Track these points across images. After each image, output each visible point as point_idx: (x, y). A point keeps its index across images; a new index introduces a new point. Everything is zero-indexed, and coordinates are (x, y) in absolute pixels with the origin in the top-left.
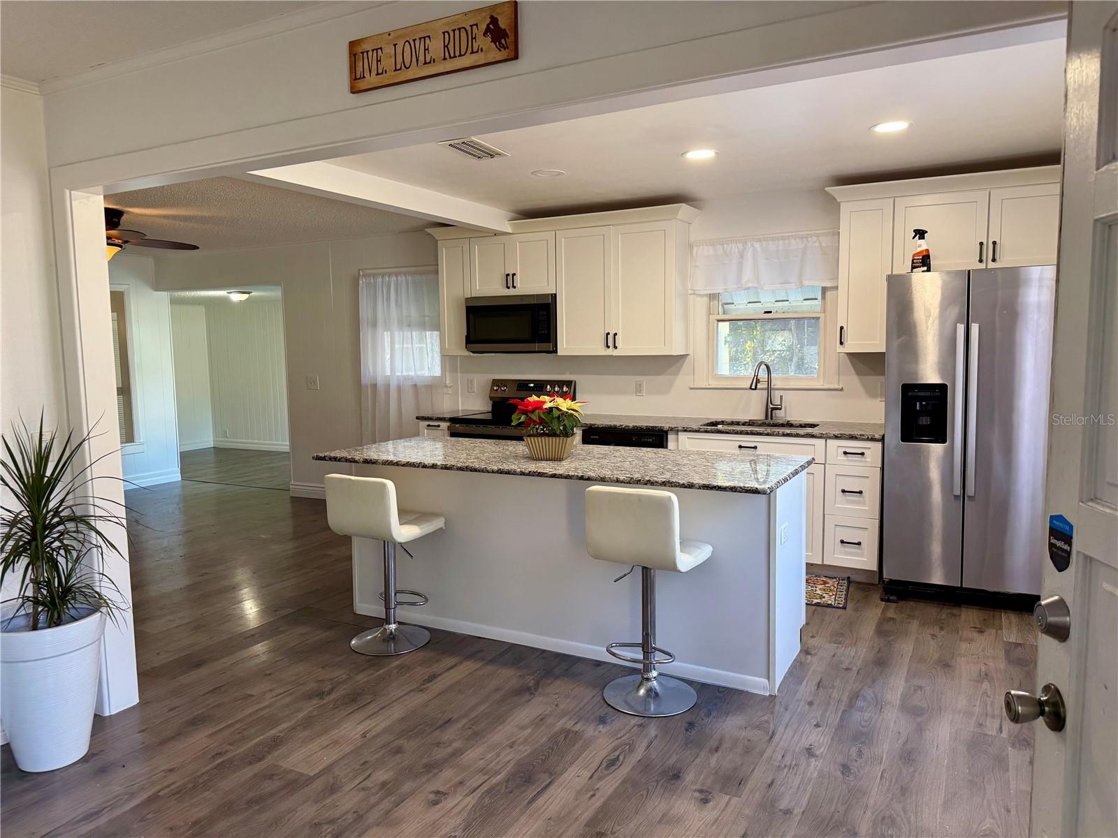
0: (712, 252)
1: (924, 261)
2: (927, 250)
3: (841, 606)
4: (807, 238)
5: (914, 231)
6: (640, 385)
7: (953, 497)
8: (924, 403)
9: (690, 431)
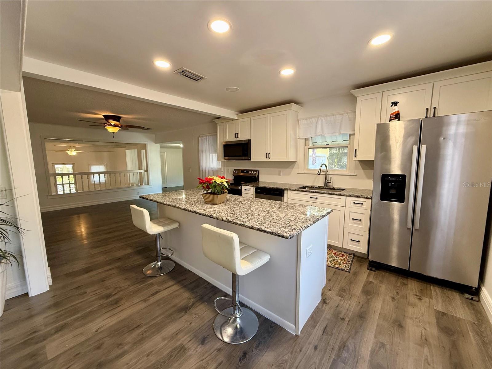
0: (306, 122)
1: (397, 116)
2: (398, 111)
3: (348, 271)
4: (343, 114)
5: (392, 103)
6: (280, 172)
7: (407, 229)
8: (393, 183)
9: (292, 190)
